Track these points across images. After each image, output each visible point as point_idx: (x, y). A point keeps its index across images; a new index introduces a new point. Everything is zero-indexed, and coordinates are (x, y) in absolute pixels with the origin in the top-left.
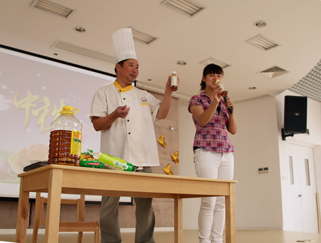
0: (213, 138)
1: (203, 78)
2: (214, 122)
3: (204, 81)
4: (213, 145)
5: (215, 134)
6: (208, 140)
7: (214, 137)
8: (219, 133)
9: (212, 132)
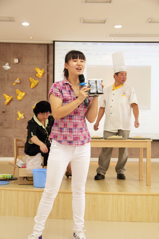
0: (69, 132)
1: (66, 66)
2: (73, 114)
3: (67, 68)
4: (69, 139)
5: (72, 127)
6: (64, 133)
7: (71, 130)
8: (76, 126)
9: (70, 126)
